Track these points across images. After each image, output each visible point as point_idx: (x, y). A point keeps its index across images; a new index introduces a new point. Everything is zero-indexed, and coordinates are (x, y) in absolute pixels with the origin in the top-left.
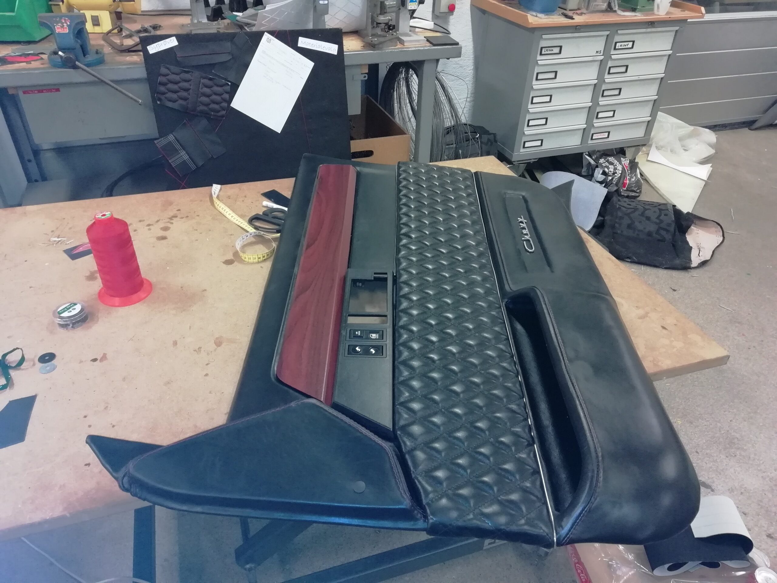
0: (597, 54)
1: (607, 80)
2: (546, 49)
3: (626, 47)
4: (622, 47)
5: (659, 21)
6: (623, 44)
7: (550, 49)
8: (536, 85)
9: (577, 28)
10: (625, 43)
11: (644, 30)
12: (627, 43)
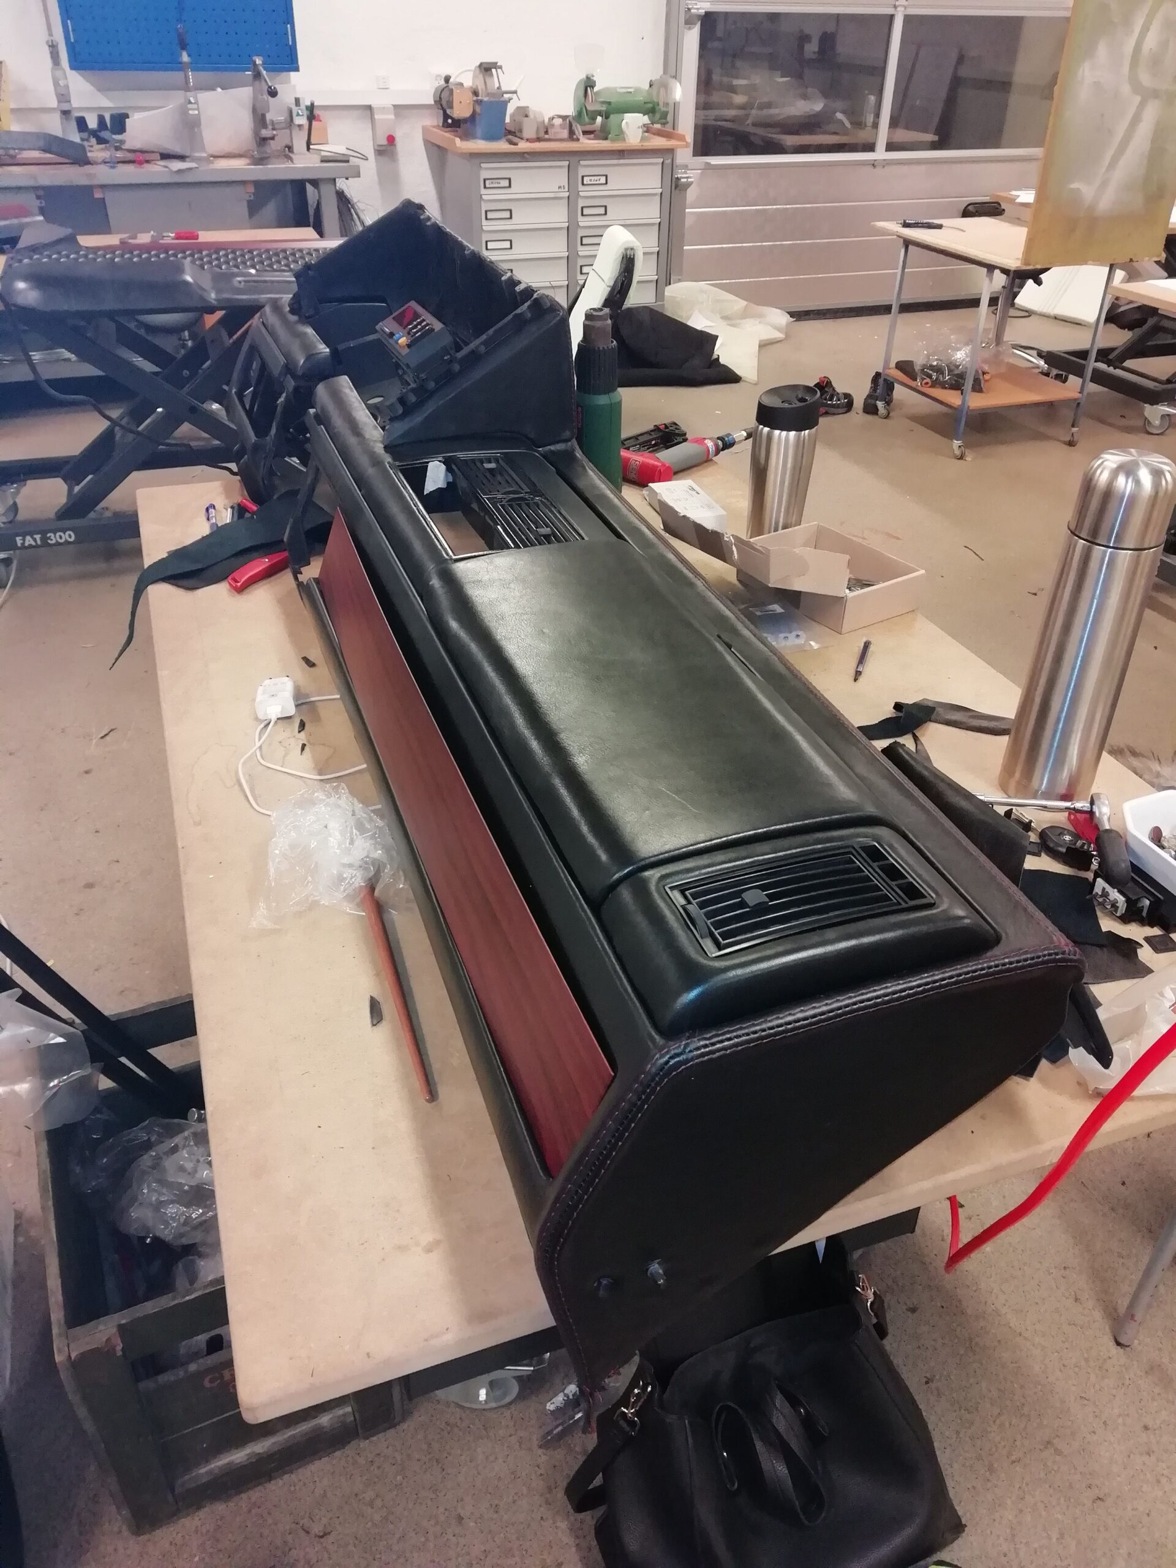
0: (560, 190)
1: (581, 224)
2: (491, 181)
3: (598, 182)
4: (592, 183)
5: (631, 150)
6: (593, 178)
7: (496, 181)
8: (487, 226)
9: (523, 156)
10: (596, 178)
11: (615, 162)
12: (598, 178)
